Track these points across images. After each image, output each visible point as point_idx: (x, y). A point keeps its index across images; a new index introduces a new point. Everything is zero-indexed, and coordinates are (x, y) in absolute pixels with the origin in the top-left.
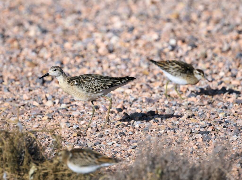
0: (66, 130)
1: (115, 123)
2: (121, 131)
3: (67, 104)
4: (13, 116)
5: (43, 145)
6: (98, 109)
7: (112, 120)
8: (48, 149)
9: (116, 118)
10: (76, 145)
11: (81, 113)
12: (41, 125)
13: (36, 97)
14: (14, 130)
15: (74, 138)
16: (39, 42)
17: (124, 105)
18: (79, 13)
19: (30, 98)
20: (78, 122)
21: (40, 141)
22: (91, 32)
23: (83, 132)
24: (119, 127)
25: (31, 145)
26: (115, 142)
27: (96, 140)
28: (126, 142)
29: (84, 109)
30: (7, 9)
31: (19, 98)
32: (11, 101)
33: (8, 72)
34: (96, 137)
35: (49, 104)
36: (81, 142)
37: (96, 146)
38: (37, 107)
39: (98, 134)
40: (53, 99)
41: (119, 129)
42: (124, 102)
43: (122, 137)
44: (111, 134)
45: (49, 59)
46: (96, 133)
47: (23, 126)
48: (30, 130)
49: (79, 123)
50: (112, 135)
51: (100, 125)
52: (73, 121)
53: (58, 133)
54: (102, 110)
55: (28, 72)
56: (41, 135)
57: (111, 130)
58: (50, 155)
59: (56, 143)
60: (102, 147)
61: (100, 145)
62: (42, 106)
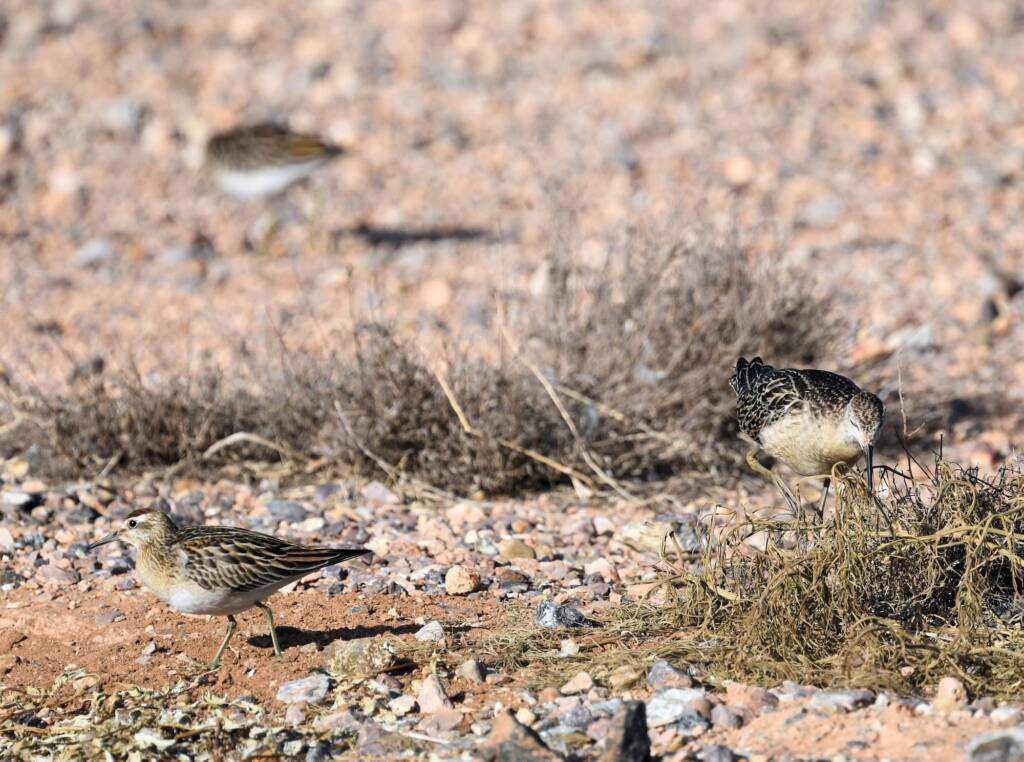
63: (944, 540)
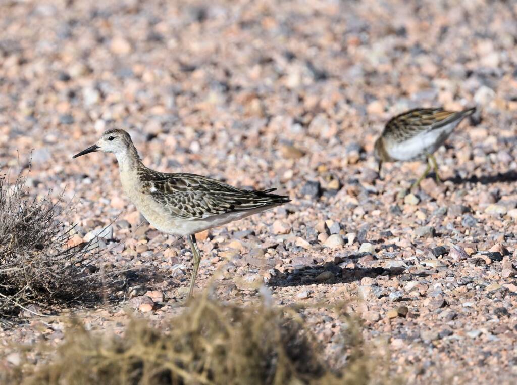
0: (373, 303)
1: (485, 287)
2: (500, 305)
3: (374, 242)
4: (251, 271)
5: (321, 337)
6: (445, 254)
7: (477, 280)
8: (331, 346)
9: (488, 275)
10: (396, 337)
11: (407, 263)
12: (316, 292)
13: (303, 227)
14: (252, 303)
15: (391, 322)
16: (310, 102)
17: (505, 244)
18: (402, 32)
19: (289, 229)
20: (399, 285)
21: (312, 329)
22: (431, 78)
23: (411, 308)
24: (495, 297)
25: (293, 338)
26: (484, 330)
27: (441, 325)
28: (512, 330)
29: (413, 255)
30: (234, 27)
31: (264, 231)
32: (246, 238)
33: (239, 171)
34: (441, 320)
35: (333, 243)
36: (407, 330)
37: (441, 341)
38: (306, 250)
39: (446, 312)
40: (341, 232)
41: (496, 301)
42: (506, 238)
43: (501, 318)
44: (476, 312)
45: (333, 141)
46: (442, 309)
47: (273, 294)
48: (290, 303)
49: (402, 287)
50: (477, 315)
51: (452, 290)
52: (390, 283)
53: (353, 309)
54: (454, 256)
55: (284, 169)
56: (314, 314)
57: (476, 302)
58: (336, 360)
59: (350, 333)
60: (455, 341)
61: (450, 337)
62: (317, 249)
63: (131, 357)
